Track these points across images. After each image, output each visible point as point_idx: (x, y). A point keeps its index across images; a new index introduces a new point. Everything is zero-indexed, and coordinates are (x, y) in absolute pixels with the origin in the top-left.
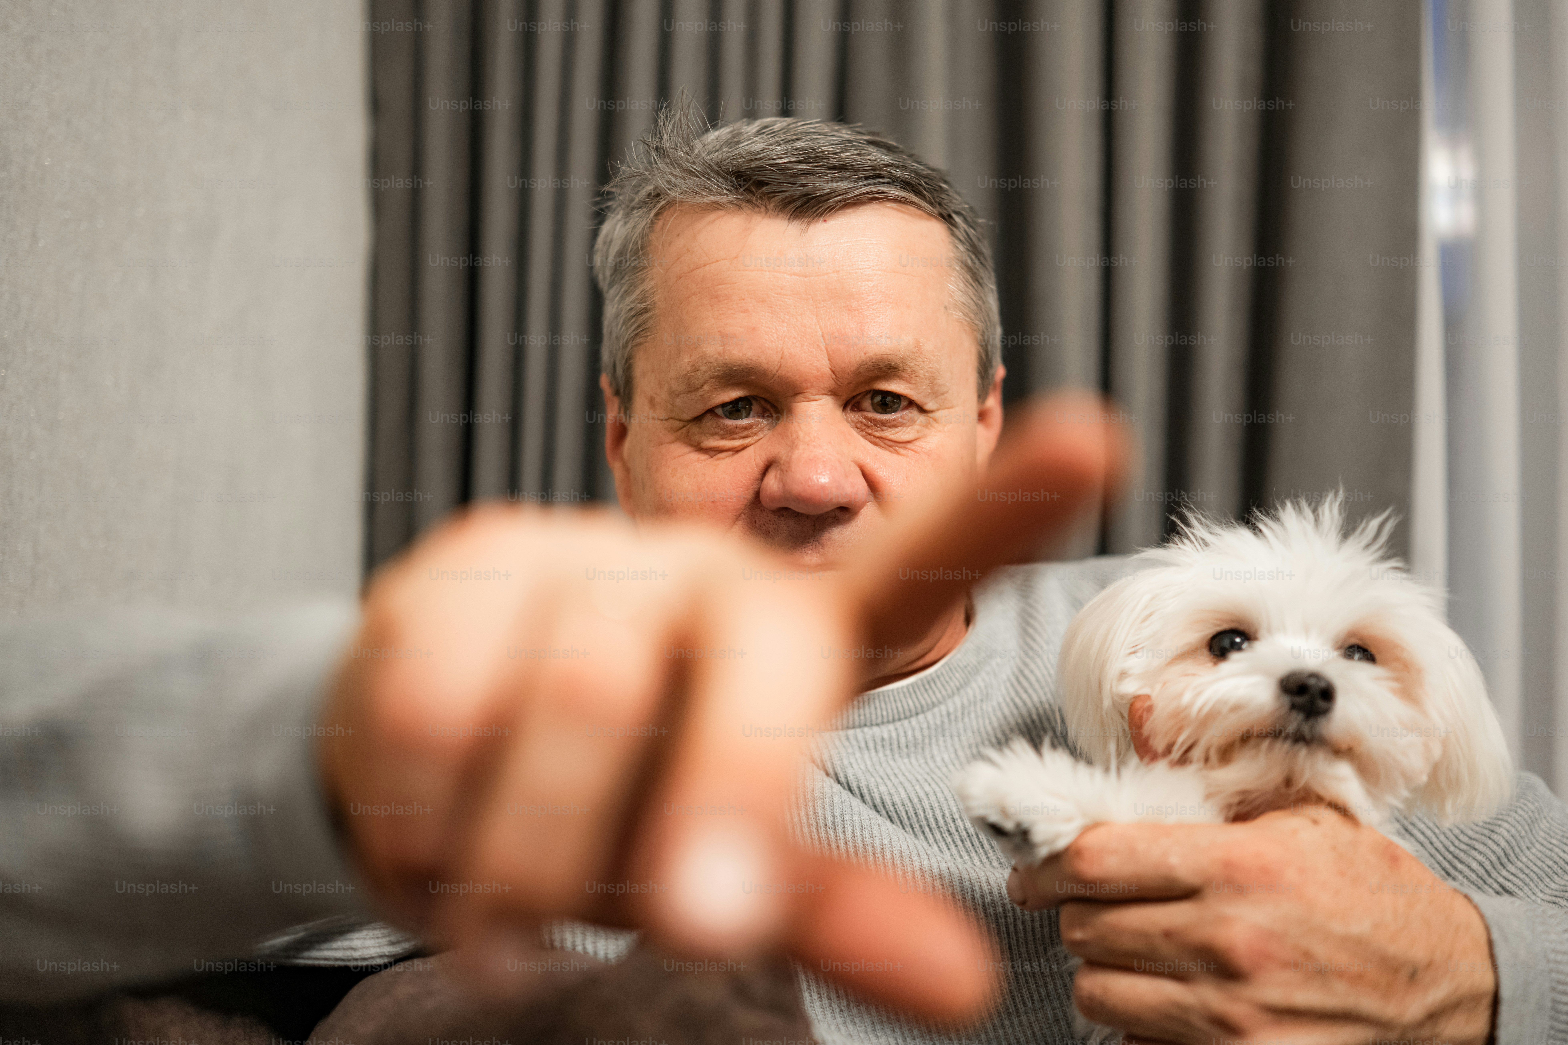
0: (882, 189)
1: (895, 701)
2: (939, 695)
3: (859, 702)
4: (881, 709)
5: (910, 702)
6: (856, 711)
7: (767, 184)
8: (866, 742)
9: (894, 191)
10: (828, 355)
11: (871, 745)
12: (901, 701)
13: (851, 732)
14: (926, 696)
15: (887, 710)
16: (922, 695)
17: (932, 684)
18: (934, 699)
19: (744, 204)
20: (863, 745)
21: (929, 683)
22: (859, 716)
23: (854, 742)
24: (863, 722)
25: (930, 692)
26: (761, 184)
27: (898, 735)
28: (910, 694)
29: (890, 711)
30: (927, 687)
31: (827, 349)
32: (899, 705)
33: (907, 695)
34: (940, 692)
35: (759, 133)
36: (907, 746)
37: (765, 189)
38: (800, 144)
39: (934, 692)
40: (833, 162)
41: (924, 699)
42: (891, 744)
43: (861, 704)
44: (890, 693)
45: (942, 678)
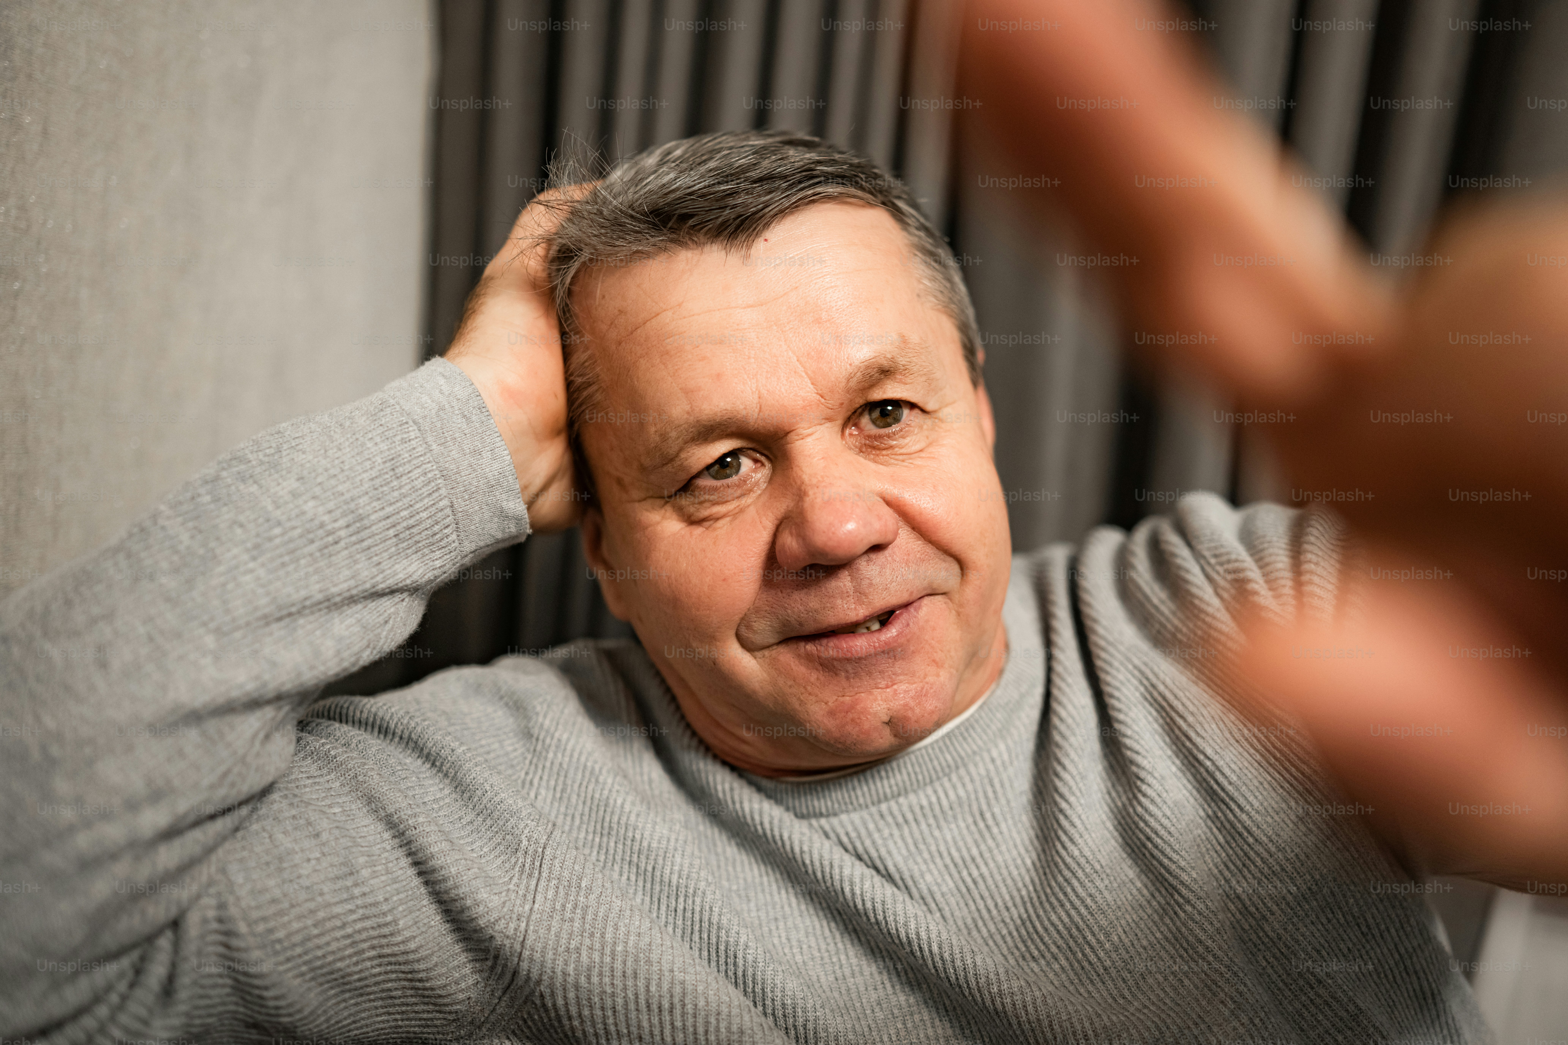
0: (819, 189)
1: (931, 760)
2: (980, 743)
3: (887, 772)
4: (916, 773)
5: (949, 758)
6: (885, 782)
7: (691, 216)
8: (904, 816)
9: (831, 189)
10: (810, 379)
11: (910, 817)
12: (938, 759)
13: (884, 807)
14: (965, 745)
15: (922, 772)
16: (961, 745)
17: (971, 731)
18: (975, 748)
19: (669, 245)
20: (900, 819)
21: (967, 730)
22: (890, 787)
23: (890, 819)
24: (896, 793)
25: (970, 740)
26: (684, 218)
27: (938, 799)
28: (947, 748)
29: (926, 773)
30: (966, 735)
31: (807, 373)
32: (936, 763)
33: (944, 749)
34: (981, 739)
35: (661, 163)
36: (951, 808)
37: (691, 222)
38: (712, 164)
39: (974, 740)
40: (754, 174)
41: (964, 749)
42: (932, 810)
43: (891, 774)
44: (924, 751)
45: (981, 722)
